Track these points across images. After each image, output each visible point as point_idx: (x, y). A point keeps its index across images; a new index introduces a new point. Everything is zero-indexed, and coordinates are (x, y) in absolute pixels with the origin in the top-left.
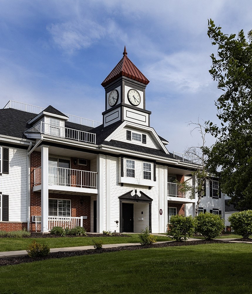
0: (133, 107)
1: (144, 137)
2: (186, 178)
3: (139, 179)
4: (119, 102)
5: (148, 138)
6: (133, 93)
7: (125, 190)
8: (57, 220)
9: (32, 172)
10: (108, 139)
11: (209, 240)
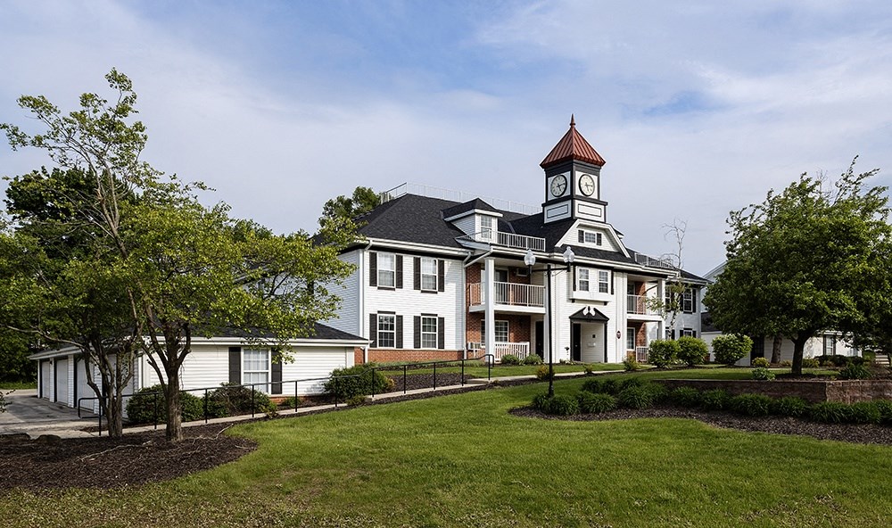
0: (586, 198)
1: (599, 236)
2: (647, 286)
3: (594, 293)
4: (568, 193)
5: (604, 237)
6: (586, 180)
7: (576, 307)
8: (507, 347)
9: (468, 288)
10: (559, 245)
11: (691, 366)
